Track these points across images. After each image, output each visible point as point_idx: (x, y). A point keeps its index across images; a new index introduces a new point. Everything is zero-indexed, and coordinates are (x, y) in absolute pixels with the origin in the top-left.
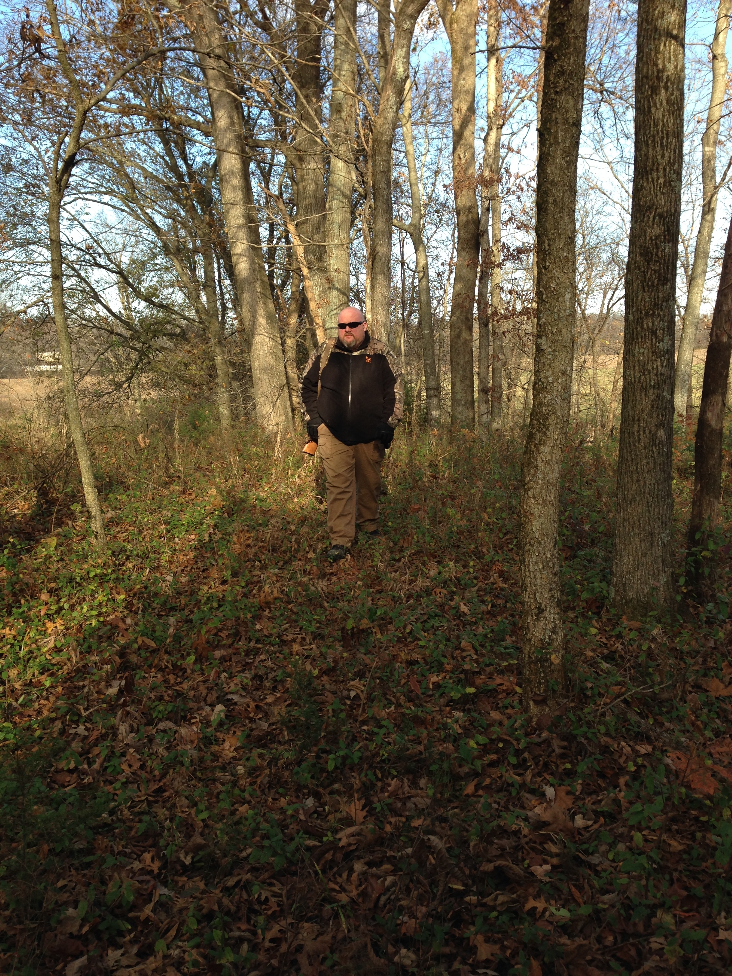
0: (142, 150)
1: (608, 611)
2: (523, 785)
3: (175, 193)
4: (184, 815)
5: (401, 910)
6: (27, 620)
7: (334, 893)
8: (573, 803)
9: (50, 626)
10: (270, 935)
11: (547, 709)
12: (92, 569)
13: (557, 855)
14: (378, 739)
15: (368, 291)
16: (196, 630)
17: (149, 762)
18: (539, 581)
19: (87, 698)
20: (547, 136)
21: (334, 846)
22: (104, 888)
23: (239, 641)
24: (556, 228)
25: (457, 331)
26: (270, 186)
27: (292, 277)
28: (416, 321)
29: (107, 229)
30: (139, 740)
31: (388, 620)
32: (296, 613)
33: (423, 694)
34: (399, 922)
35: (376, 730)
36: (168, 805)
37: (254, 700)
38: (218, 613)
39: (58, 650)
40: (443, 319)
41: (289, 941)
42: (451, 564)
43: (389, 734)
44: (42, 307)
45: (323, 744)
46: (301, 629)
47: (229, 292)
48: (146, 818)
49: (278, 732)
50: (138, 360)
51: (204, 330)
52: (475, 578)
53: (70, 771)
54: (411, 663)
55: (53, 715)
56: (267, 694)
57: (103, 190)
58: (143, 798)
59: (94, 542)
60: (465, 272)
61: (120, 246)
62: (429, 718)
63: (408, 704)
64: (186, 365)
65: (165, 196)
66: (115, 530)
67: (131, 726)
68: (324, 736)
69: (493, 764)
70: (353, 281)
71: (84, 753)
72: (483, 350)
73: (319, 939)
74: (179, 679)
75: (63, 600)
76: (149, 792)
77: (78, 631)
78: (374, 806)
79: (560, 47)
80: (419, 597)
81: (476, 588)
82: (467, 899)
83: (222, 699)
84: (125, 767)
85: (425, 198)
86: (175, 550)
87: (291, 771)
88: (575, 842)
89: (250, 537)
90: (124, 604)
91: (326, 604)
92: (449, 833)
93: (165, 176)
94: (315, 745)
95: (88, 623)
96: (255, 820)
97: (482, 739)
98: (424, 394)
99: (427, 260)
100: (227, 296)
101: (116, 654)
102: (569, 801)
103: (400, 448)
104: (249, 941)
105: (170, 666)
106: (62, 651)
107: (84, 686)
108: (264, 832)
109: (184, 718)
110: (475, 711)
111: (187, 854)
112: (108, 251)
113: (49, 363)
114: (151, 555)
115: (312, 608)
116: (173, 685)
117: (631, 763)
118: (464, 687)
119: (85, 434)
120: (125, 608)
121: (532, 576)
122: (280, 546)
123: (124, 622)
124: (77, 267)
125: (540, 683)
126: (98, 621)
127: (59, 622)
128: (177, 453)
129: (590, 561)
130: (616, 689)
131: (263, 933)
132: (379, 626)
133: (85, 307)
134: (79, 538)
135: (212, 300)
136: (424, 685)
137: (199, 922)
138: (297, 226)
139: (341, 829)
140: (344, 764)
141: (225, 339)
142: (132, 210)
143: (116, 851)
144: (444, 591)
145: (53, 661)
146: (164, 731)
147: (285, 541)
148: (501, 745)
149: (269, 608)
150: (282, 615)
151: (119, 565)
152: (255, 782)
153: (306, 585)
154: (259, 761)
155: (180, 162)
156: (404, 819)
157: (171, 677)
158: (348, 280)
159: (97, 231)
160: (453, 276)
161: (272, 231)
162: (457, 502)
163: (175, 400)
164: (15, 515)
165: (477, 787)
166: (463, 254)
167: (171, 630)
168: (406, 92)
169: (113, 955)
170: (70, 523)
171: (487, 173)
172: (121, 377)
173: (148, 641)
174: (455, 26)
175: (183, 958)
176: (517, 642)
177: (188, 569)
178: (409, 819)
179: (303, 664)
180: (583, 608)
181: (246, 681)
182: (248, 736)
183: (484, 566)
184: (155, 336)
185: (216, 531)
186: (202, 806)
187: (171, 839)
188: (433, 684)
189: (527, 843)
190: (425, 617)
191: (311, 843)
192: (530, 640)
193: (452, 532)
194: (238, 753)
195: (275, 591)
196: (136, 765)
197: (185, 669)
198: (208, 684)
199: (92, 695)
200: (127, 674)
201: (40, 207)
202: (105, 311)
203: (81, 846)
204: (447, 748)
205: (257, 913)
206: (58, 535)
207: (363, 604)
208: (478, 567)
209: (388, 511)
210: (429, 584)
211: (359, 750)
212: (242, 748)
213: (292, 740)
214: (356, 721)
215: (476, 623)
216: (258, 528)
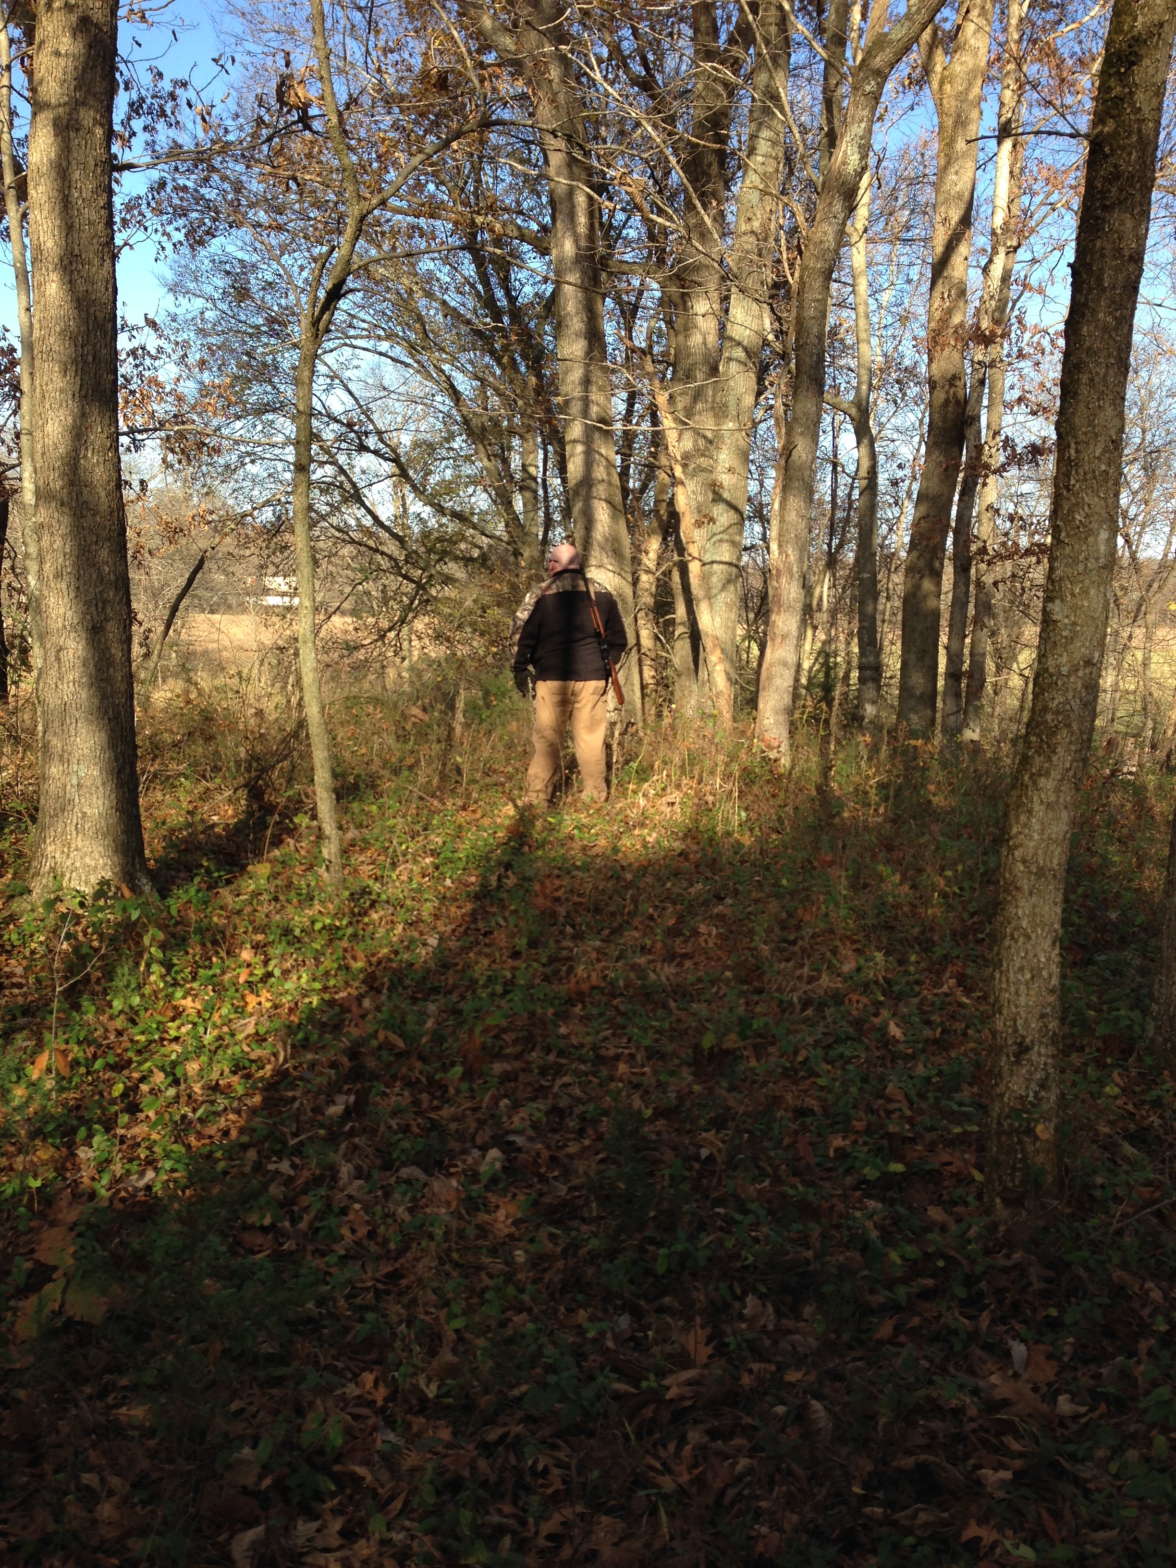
0: (444, 275)
1: (1140, 1059)
2: (973, 1336)
3: (488, 341)
4: (427, 1318)
5: (758, 1514)
6: (219, 989)
7: (652, 1474)
8: (1057, 1374)
9: (252, 1000)
10: (546, 1528)
11: (1024, 1214)
12: (319, 917)
13: (1021, 1455)
14: (740, 1232)
15: (777, 504)
16: (466, 1027)
17: (382, 1229)
18: (1023, 1000)
19: (296, 1117)
20: (1085, 276)
21: (657, 1396)
22: (299, 1421)
23: (532, 1050)
24: (1091, 424)
25: (917, 576)
26: (634, 334)
27: (657, 478)
28: (851, 556)
29: (383, 393)
30: (370, 1192)
31: (770, 1039)
32: (623, 1014)
33: (818, 1165)
34: (753, 1534)
35: (738, 1217)
36: (406, 1300)
37: (548, 1147)
38: (503, 1003)
39: (259, 1039)
40: (895, 555)
41: (577, 1541)
42: (879, 956)
43: (758, 1224)
45: (650, 1231)
46: (630, 1040)
47: (558, 496)
48: (371, 1316)
49: (581, 1201)
50: (413, 596)
51: (514, 554)
52: (917, 983)
53: (264, 1230)
54: (801, 1113)
55: (245, 1139)
56: (569, 1140)
57: (381, 332)
58: (370, 1284)
59: (325, 875)
60: (936, 481)
61: (399, 420)
62: (825, 1205)
63: (792, 1180)
65: (474, 345)
66: (356, 859)
67: (358, 1168)
68: (655, 1217)
69: (926, 1295)
70: (753, 487)
71: (287, 1204)
72: (957, 609)
73: (624, 1545)
74: (436, 1102)
75: (274, 961)
76: (377, 1275)
77: (292, 1011)
78: (727, 1340)
79: (1114, 135)
80: (821, 1007)
81: (917, 1000)
82: (867, 1510)
83: (500, 1141)
84: (345, 1231)
85: (880, 359)
86: (444, 897)
87: (599, 1267)
88: (1055, 1439)
89: (561, 887)
90: (361, 976)
91: (672, 1004)
92: (846, 1398)
93: (475, 313)
94: (639, 1229)
95: (307, 1000)
96: (536, 1339)
97: (912, 1251)
98: (855, 674)
99: (875, 459)
100: (554, 503)
101: (344, 1052)
102: (1047, 1372)
104: (514, 1533)
105: (423, 1079)
106: (265, 1040)
107: (294, 1099)
108: (550, 1361)
109: (439, 1164)
110: (902, 1203)
111: (429, 1380)
112: (380, 426)
113: (283, 594)
114: (408, 902)
115: (650, 1008)
116: (426, 1111)
117: (1160, 1318)
118: (886, 1161)
119: (323, 708)
120: (363, 982)
121: (1012, 990)
122: (607, 905)
123: (360, 1004)
125: (1014, 1168)
126: (322, 999)
127: (265, 994)
128: (459, 745)
129: (1114, 972)
130: (1146, 1191)
131: (537, 1524)
132: (755, 1046)
133: (340, 511)
134: (303, 868)
135: (531, 508)
136: (821, 1150)
137: (439, 1493)
138: (671, 398)
139: (671, 1372)
140: (682, 1265)
142: (422, 366)
143: (323, 1363)
144: (864, 1000)
145: (253, 1056)
146: (408, 1182)
147: (616, 898)
148: (941, 1264)
149: (583, 1002)
150: (601, 1015)
151: (360, 914)
152: (541, 1279)
153: (643, 970)
154: (549, 1246)
155: (499, 293)
156: (773, 1368)
157: (424, 1097)
158: (747, 485)
159: (368, 395)
160: (917, 485)
161: (631, 403)
162: (895, 855)
163: (462, 661)
164: (214, 825)
165: (898, 1329)
166: (937, 452)
167: (430, 1024)
168: (860, 192)
169: (305, 1528)
170: (292, 843)
171: (985, 324)
173: (393, 1038)
174: (947, 87)
175: (409, 1547)
176: (981, 1096)
177: (462, 929)
178: (781, 1368)
179: (629, 1096)
180: (1098, 1050)
181: (538, 1115)
182: (535, 1203)
183: (934, 964)
184: (441, 560)
185: (509, 873)
186: (456, 1309)
187: (405, 1354)
188: (837, 1150)
189: (974, 1431)
190: (831, 1040)
191: (621, 1387)
192: (1002, 1095)
193: (883, 904)
194: (518, 1229)
195: (594, 975)
196: (363, 1231)
197: (446, 1087)
198: (479, 1115)
199: (305, 1114)
200: (359, 1086)
202: (370, 518)
203: (271, 1351)
204: (851, 1259)
205: (528, 1489)
206: (272, 860)
207: (731, 1010)
208: (923, 965)
209: (782, 862)
210: (839, 985)
211: (707, 1246)
212: (524, 1221)
213: (602, 1218)
214: (707, 1198)
215: (913, 1057)
216: (574, 873)
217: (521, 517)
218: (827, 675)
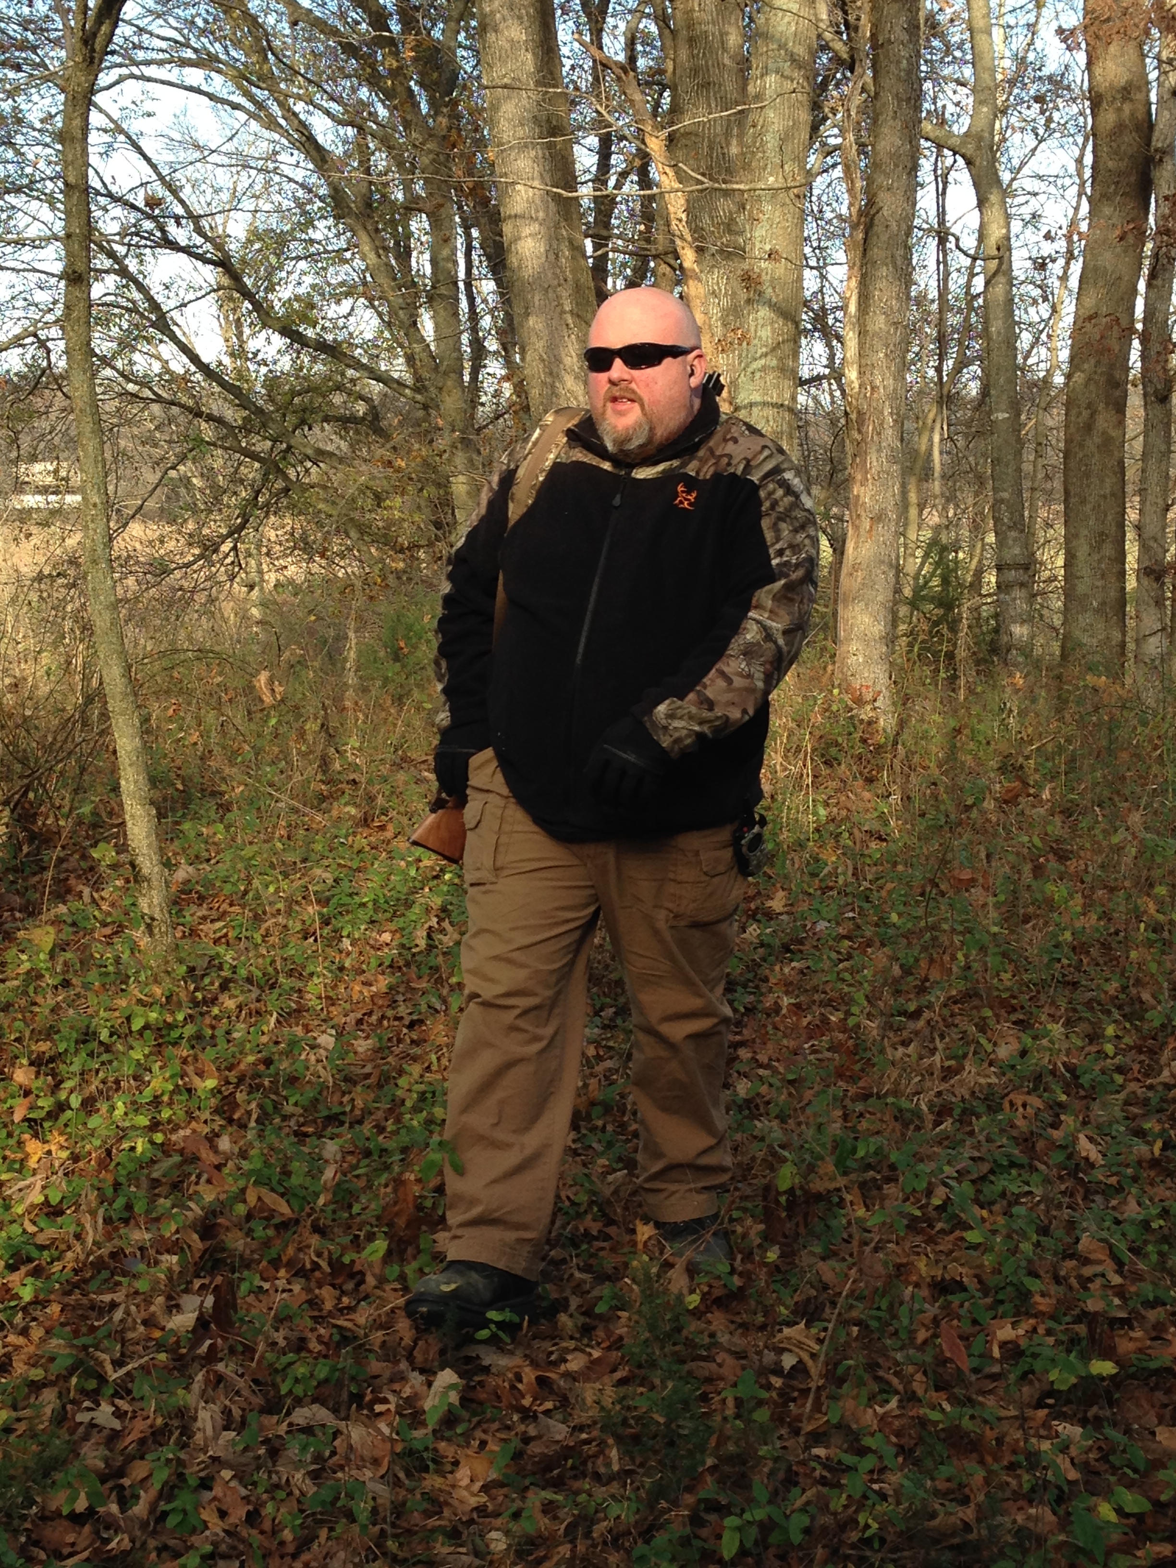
3: (368, 62)
9: (35, 1149)
12: (139, 1009)
14: (854, 1484)
15: (853, 308)
16: (390, 1176)
17: (269, 1508)
19: (120, 1335)
25: (1086, 414)
26: (606, 40)
27: (654, 272)
28: (973, 389)
29: (197, 155)
30: (246, 1449)
31: (886, 1172)
33: (975, 1371)
35: (849, 1459)
37: (534, 1364)
39: (52, 1211)
40: (1046, 381)
42: (1057, 1029)
43: (883, 1470)
44: (31, 350)
45: (709, 1488)
47: (491, 311)
49: (593, 1448)
50: (259, 483)
51: (426, 407)
52: (1120, 1070)
53: (76, 1519)
54: (943, 1288)
55: (37, 1374)
56: (567, 1350)
57: (189, 54)
59: (144, 941)
60: (1107, 259)
61: (225, 196)
62: (990, 1435)
63: (934, 1396)
64: (379, 499)
65: (341, 69)
66: (193, 913)
67: (227, 1412)
68: (714, 1469)
70: (810, 281)
71: (112, 1475)
72: (1152, 463)
74: (346, 1300)
75: (68, 1084)
77: (103, 1165)
80: (966, 1115)
81: (1122, 1096)
83: (457, 1357)
84: (208, 1515)
85: (1007, 63)
86: (341, 969)
87: (628, 1552)
90: (213, 1102)
93: (343, 16)
94: (690, 1489)
95: (126, 1145)
97: (1132, 1501)
98: (991, 578)
99: (1008, 226)
100: (486, 322)
101: (194, 1226)
103: (922, 720)
105: (324, 1264)
106: (61, 1213)
107: (114, 1305)
109: (357, 1398)
110: (1115, 1425)
112: (198, 210)
113: (44, 490)
114: (282, 979)
116: (330, 1314)
118: (1085, 1358)
119: (129, 668)
120: (216, 1111)
123: (214, 1148)
124: (121, 250)
126: (152, 1142)
127: (56, 1139)
128: (350, 723)
132: (863, 1186)
133: (134, 349)
134: (108, 931)
135: (448, 332)
136: (978, 1346)
138: (671, 139)
140: (762, 1542)
141: (479, 430)
142: (260, 105)
144: (1035, 1102)
145: (41, 1239)
146: (308, 1430)
151: (205, 1001)
154: (544, 1522)
157: (327, 1294)
158: (800, 279)
159: (172, 158)
160: (1076, 268)
161: (604, 154)
162: (1072, 865)
163: (347, 587)
166: (1107, 210)
167: (329, 1173)
170: (86, 891)
172: (215, 527)
173: (272, 1199)
177: (374, 1018)
179: (662, 1275)
182: (518, 1455)
183: (1144, 1038)
184: (303, 422)
185: (446, 924)
188: (1003, 1345)
190: (985, 1168)
193: (1058, 946)
194: (492, 1498)
196: (239, 1513)
197: (362, 1273)
199: (134, 1329)
200: (219, 1280)
201: (35, 98)
202: (185, 359)
204: (1037, 1519)
206: (57, 922)
207: (820, 1127)
208: (1127, 1040)
209: (890, 886)
210: (994, 1080)
211: (803, 1510)
212: (502, 1485)
213: (629, 1473)
214: (797, 1432)
215: (1119, 1189)
217: (433, 346)
218: (945, 581)
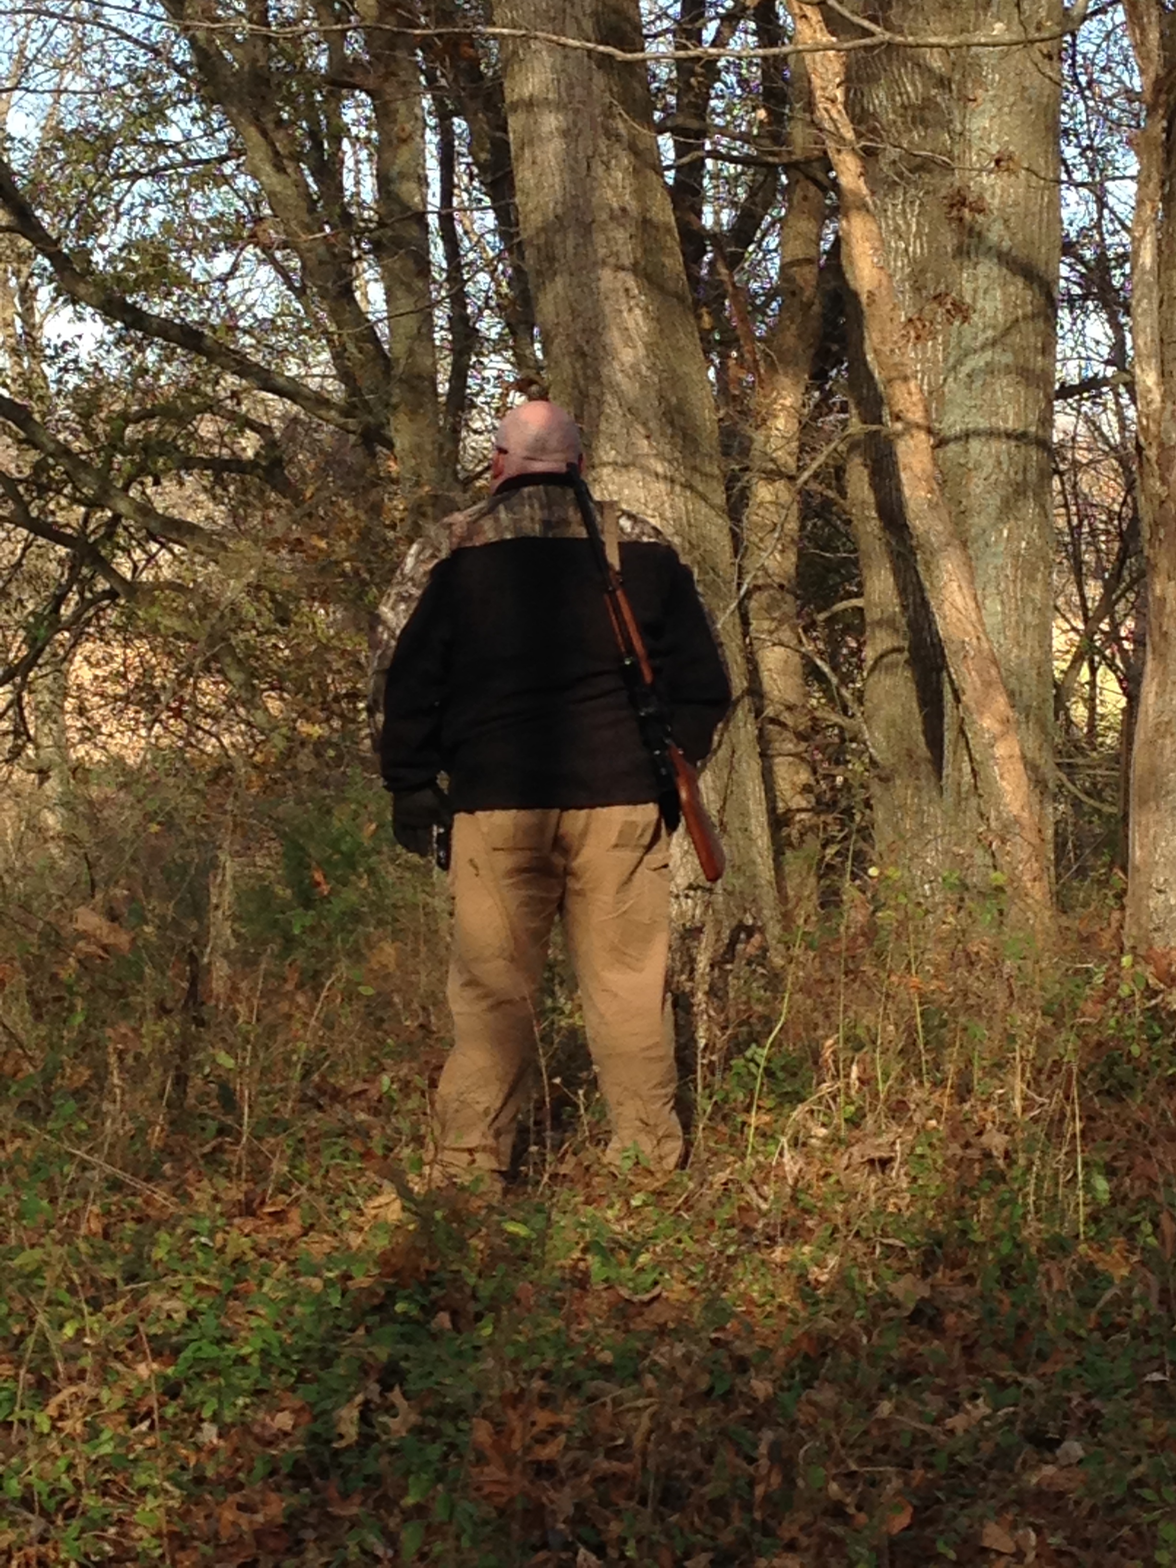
15: (1152, 257)
27: (786, 195)
50: (61, 582)
51: (367, 442)
163: (223, 772)
184: (143, 470)
216: (592, 1386)
217: (383, 330)
